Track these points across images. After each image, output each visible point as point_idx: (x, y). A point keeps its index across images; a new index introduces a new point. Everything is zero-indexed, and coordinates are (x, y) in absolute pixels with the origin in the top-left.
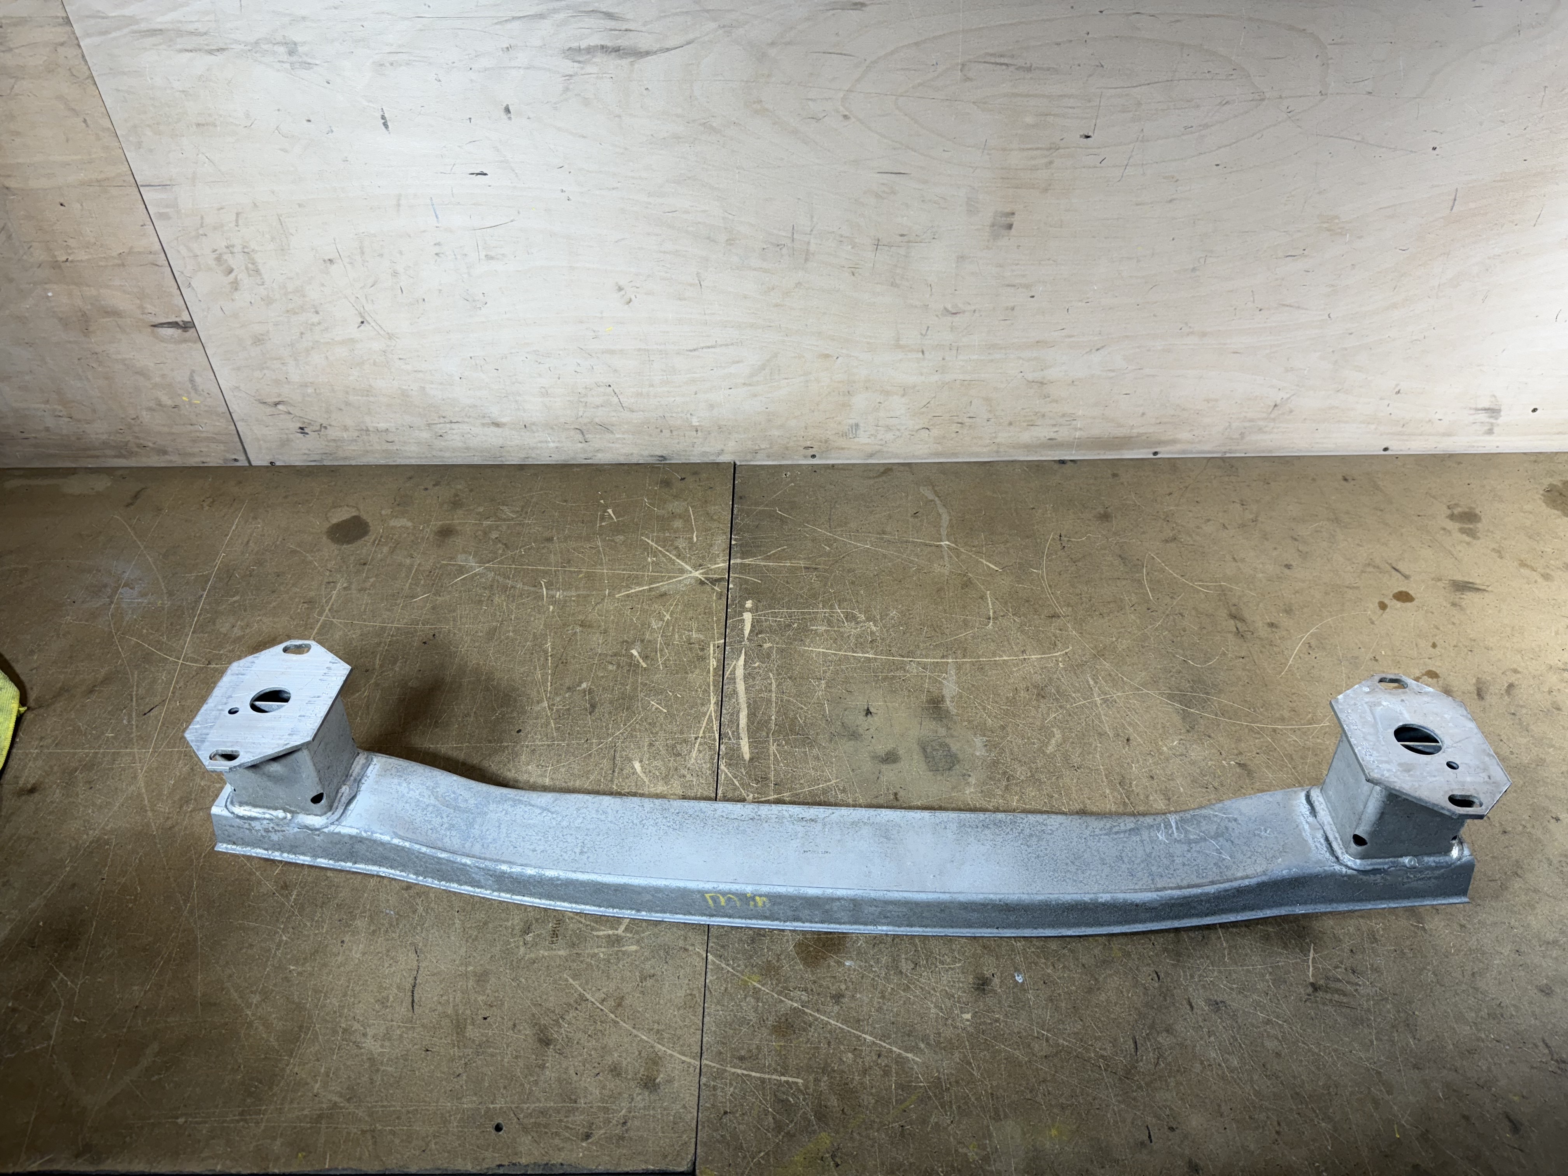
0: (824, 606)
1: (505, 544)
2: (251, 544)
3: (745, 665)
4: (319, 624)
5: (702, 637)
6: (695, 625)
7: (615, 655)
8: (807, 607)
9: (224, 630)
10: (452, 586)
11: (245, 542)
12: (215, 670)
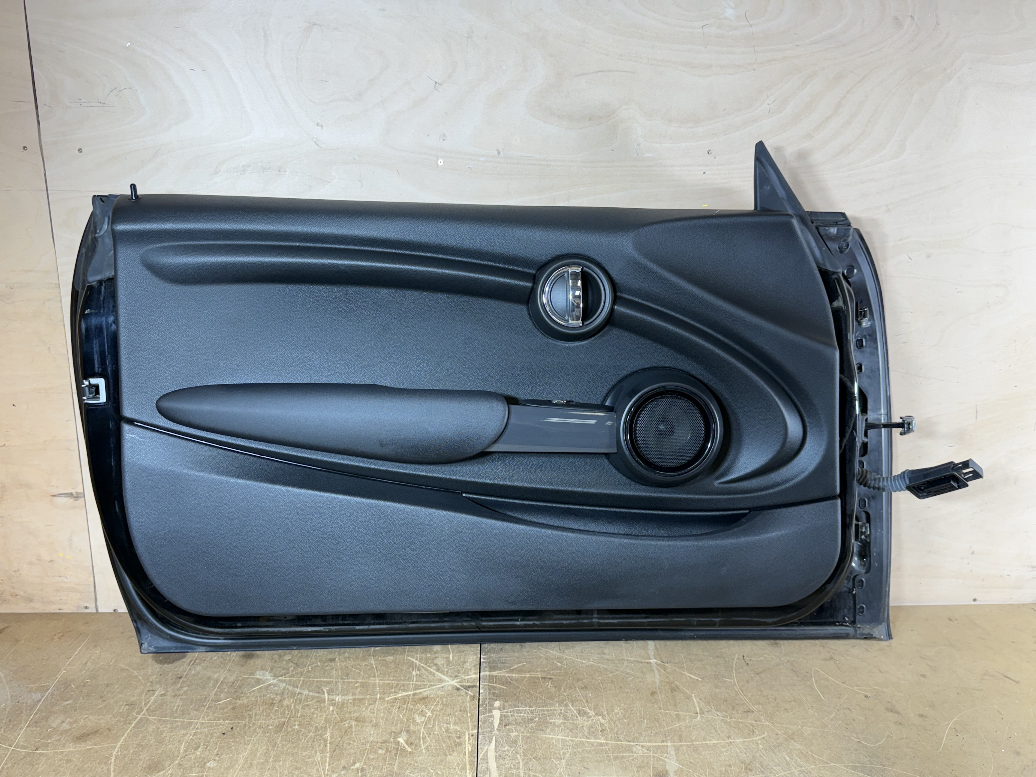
0: (559, 705)
1: (296, 664)
2: (89, 664)
3: (495, 749)
4: (136, 721)
5: (458, 728)
6: (452, 720)
7: (385, 742)
8: (546, 706)
9: (54, 725)
10: (250, 693)
11: (84, 663)
12: (41, 755)
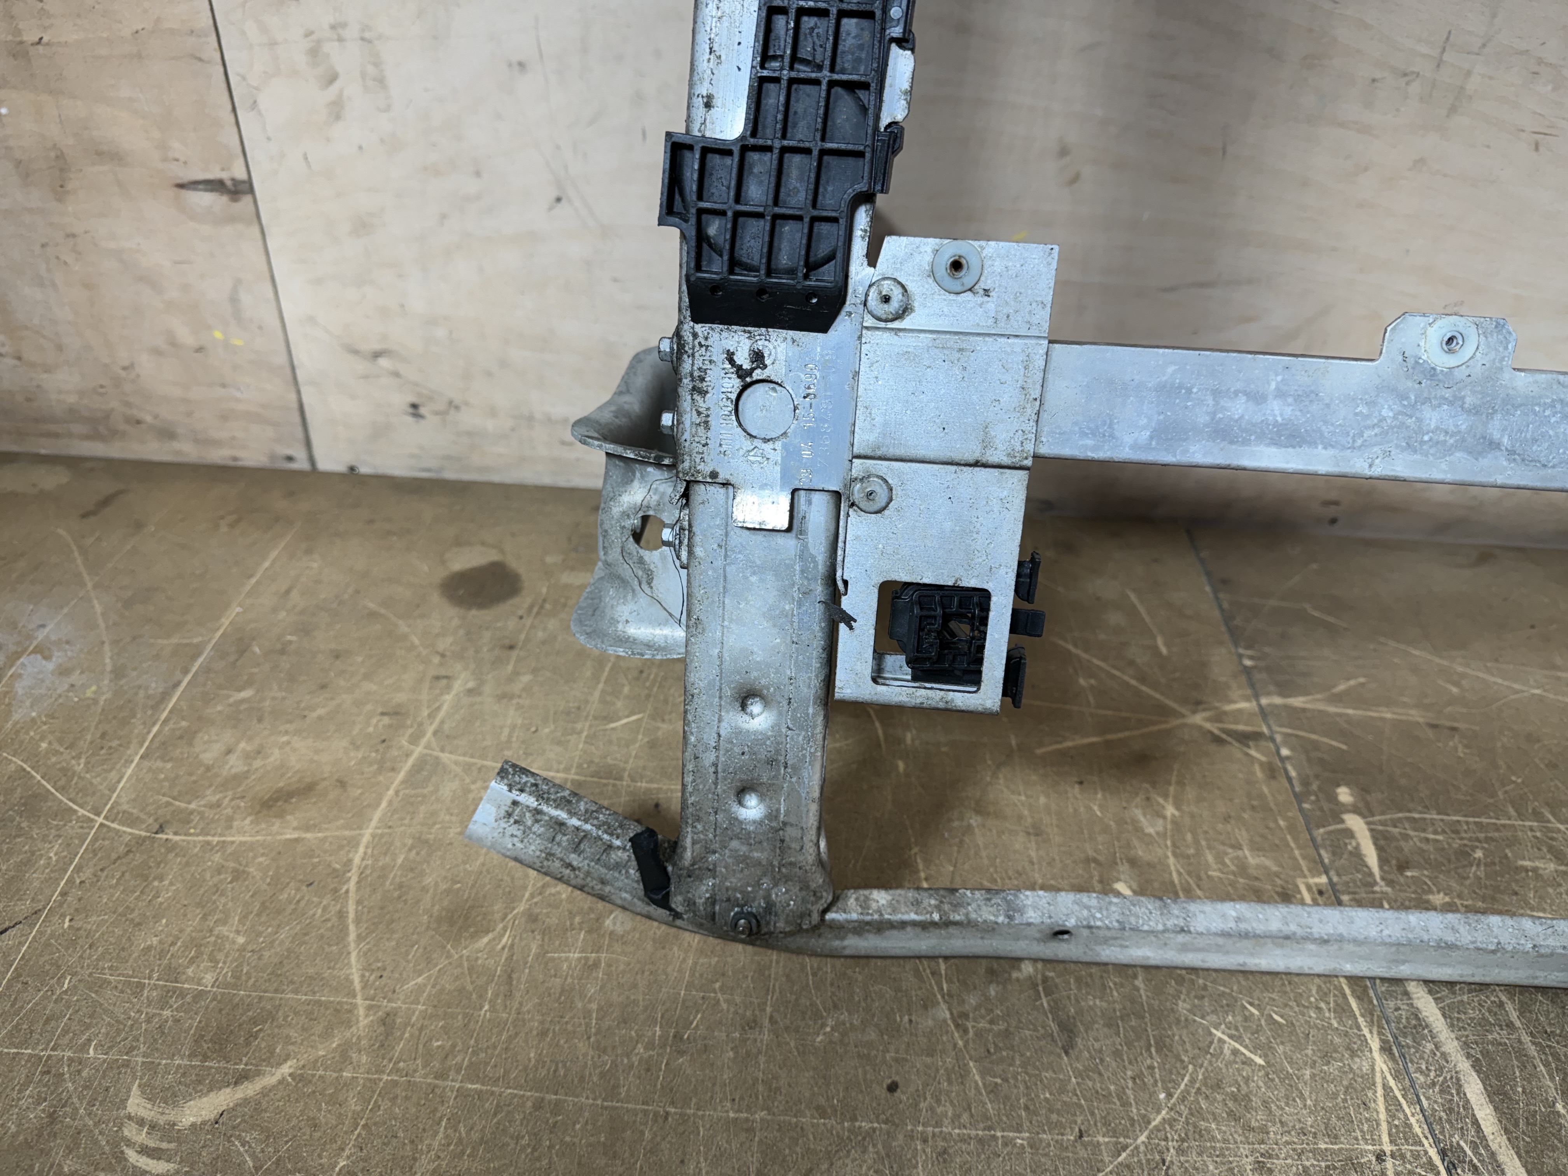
2: (295, 594)
5: (1270, 864)
9: (208, 757)
11: (283, 589)
12: (170, 847)
